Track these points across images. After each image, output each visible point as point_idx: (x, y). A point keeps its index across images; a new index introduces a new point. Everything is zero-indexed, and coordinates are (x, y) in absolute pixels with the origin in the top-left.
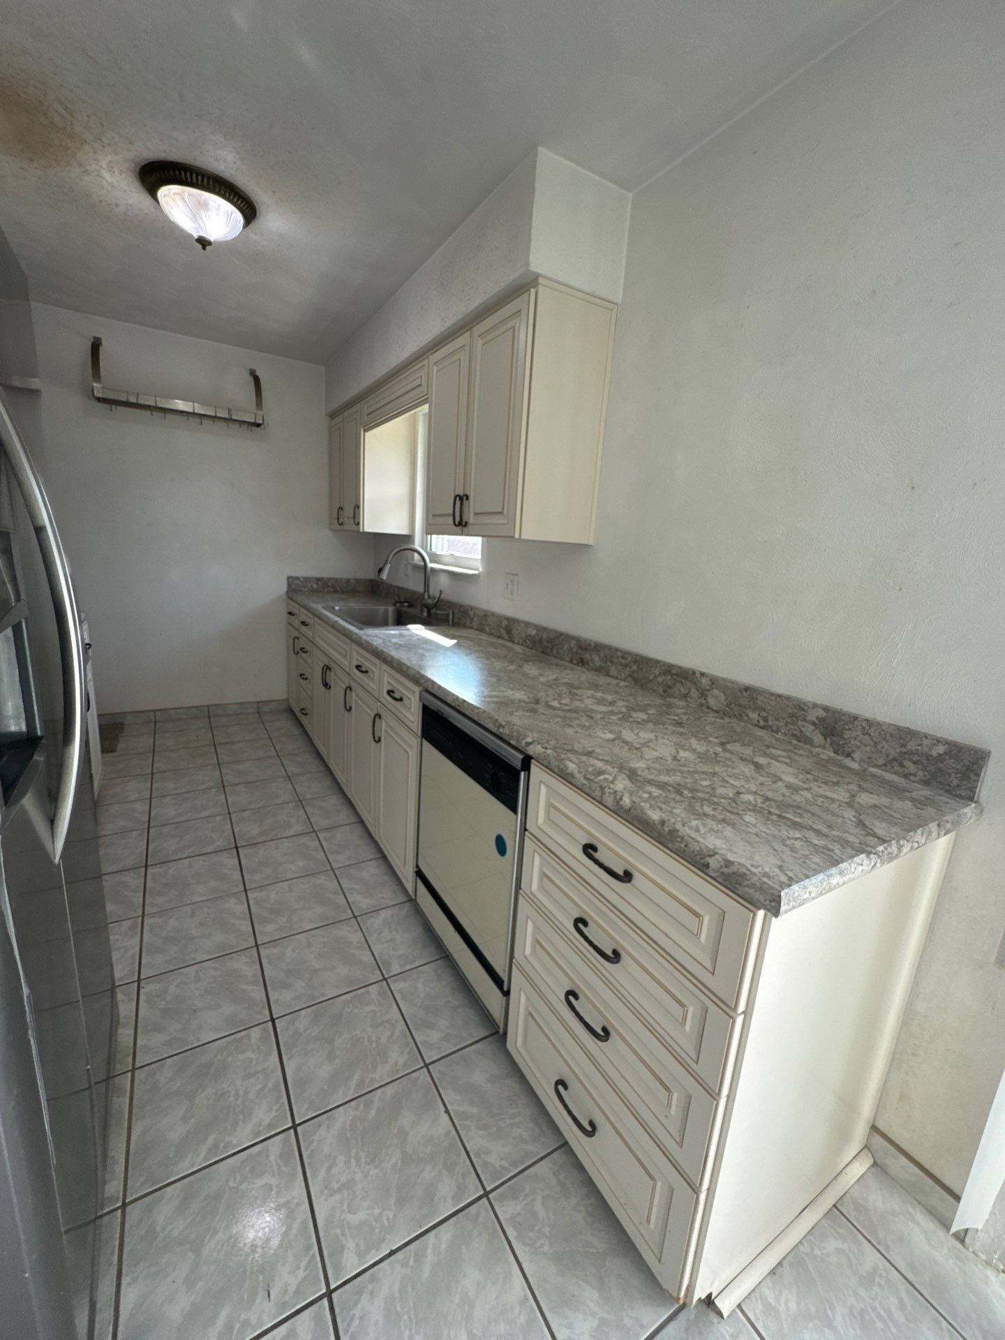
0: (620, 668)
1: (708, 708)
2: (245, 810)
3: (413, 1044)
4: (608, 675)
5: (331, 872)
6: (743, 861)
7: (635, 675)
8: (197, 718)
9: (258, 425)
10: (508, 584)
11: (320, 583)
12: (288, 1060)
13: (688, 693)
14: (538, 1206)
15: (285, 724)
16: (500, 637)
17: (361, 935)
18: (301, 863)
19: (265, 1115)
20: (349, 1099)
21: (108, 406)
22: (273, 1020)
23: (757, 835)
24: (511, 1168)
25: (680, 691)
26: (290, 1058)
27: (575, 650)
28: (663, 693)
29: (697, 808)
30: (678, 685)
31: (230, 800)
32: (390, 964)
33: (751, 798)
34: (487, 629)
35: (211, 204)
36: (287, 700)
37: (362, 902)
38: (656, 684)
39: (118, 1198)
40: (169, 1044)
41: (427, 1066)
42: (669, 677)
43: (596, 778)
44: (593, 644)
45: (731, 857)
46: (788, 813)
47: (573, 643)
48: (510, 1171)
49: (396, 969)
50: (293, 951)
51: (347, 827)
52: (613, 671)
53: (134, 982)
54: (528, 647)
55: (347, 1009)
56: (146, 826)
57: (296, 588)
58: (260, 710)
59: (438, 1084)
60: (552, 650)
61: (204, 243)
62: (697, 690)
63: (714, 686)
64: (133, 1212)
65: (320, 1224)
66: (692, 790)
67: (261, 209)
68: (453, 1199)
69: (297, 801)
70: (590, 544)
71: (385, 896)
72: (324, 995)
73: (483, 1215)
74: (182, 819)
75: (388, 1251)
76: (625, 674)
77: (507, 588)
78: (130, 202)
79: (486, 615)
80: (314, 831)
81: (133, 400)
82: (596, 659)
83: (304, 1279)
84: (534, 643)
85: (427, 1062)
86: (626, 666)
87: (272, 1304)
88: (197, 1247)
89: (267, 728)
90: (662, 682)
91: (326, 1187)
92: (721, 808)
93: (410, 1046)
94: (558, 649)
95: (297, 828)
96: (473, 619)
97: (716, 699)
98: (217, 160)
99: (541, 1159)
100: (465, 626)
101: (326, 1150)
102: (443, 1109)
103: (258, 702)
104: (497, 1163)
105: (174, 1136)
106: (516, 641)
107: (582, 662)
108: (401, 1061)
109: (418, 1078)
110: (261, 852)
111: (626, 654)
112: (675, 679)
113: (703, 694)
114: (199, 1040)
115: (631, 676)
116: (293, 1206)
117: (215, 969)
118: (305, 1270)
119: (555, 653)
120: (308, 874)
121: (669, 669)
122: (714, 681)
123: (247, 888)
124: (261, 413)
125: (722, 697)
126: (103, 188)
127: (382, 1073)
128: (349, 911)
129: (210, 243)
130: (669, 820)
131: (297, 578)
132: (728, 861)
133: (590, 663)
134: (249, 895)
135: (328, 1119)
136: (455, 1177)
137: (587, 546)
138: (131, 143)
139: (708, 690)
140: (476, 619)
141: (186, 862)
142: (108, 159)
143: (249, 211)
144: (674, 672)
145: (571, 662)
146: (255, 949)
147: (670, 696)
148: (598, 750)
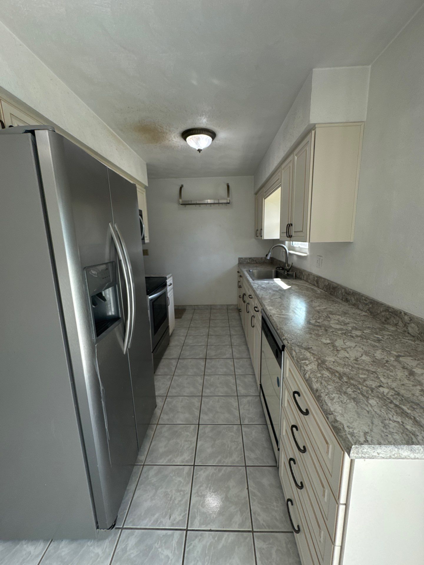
0: (364, 305)
1: (409, 333)
2: (212, 345)
3: (243, 455)
4: (358, 308)
5: (234, 376)
6: (344, 422)
7: (371, 310)
8: (207, 309)
9: (229, 203)
10: (318, 261)
11: (250, 260)
12: (199, 441)
13: (397, 324)
14: (274, 552)
15: (235, 314)
16: (314, 285)
17: (238, 404)
18: (225, 370)
19: (187, 456)
20: (214, 465)
21: (184, 206)
22: (199, 424)
23: (368, 412)
24: (267, 527)
25: (393, 321)
26: (200, 440)
27: (344, 294)
28: (384, 321)
29: (344, 388)
30: (392, 318)
31: (209, 340)
32: (245, 419)
33: (386, 390)
34: (309, 281)
35: (200, 137)
36: (237, 305)
37: (242, 391)
38: (381, 316)
39: (143, 462)
40: (168, 420)
41: (246, 466)
42: (387, 313)
43: (300, 361)
44: (352, 292)
45: (338, 418)
46: (404, 406)
47: (343, 290)
48: (266, 528)
49: (246, 422)
50: (212, 402)
51: (245, 360)
52: (361, 306)
53: (165, 396)
54: (324, 291)
55: (224, 431)
56: (182, 345)
57: (242, 262)
58: (228, 308)
59: (248, 476)
60: (334, 293)
61: (199, 150)
62: (402, 322)
63: (412, 321)
64: (146, 468)
65: (191, 505)
66: (349, 378)
67: (217, 133)
68: (239, 525)
69: (230, 345)
70: (351, 241)
71: (251, 391)
72: (218, 422)
73: (249, 539)
74: (193, 345)
75: (209, 529)
76: (366, 308)
77: (317, 262)
78: (182, 144)
79: (310, 274)
80: (233, 358)
81: (190, 203)
82: (353, 298)
83: (181, 520)
84: (327, 289)
85: (247, 465)
86: (366, 304)
87: (170, 521)
88: (157, 489)
89: (229, 315)
90: (384, 316)
91: (197, 493)
92: (359, 392)
93: (242, 455)
94: (337, 293)
95: (228, 356)
96: (304, 276)
97: (413, 329)
98: (200, 124)
99: (282, 532)
100: (301, 279)
101: (201, 479)
102: (247, 487)
103: (227, 305)
104: (262, 522)
105: (161, 450)
106: (320, 287)
107: (347, 300)
108: (237, 460)
109: (241, 470)
110: (213, 362)
111: (367, 298)
112: (391, 315)
113: (406, 325)
114: (176, 422)
115: (369, 310)
116: (186, 493)
117: (188, 400)
118: (182, 517)
119: (335, 294)
120: (226, 374)
121: (388, 309)
122: (412, 319)
123: (205, 374)
124: (229, 198)
125: (416, 329)
126: (174, 143)
127: (228, 461)
128: (236, 393)
129: (201, 150)
130: (320, 390)
131: (242, 258)
132: (336, 420)
133: (350, 301)
134: (205, 377)
135: (205, 468)
136: (242, 517)
137: (349, 243)
138: (177, 129)
139: (409, 323)
140: (305, 276)
141: (190, 360)
142: (174, 135)
143: (213, 135)
144: (390, 310)
145: (342, 299)
146: (201, 397)
147: (388, 324)
148: (314, 348)
